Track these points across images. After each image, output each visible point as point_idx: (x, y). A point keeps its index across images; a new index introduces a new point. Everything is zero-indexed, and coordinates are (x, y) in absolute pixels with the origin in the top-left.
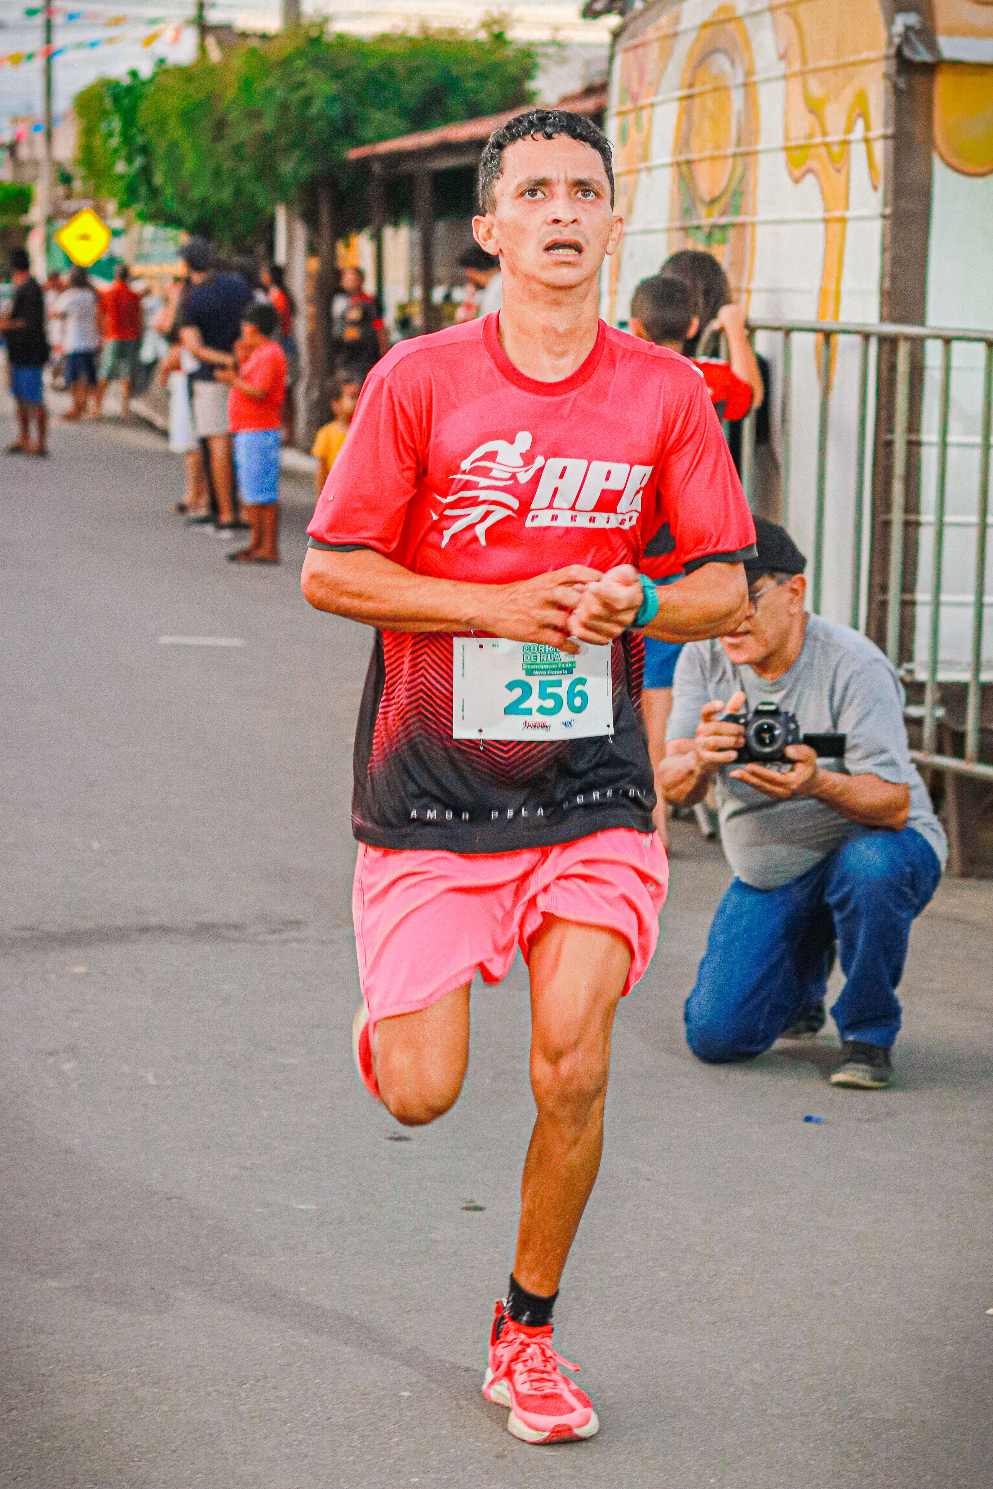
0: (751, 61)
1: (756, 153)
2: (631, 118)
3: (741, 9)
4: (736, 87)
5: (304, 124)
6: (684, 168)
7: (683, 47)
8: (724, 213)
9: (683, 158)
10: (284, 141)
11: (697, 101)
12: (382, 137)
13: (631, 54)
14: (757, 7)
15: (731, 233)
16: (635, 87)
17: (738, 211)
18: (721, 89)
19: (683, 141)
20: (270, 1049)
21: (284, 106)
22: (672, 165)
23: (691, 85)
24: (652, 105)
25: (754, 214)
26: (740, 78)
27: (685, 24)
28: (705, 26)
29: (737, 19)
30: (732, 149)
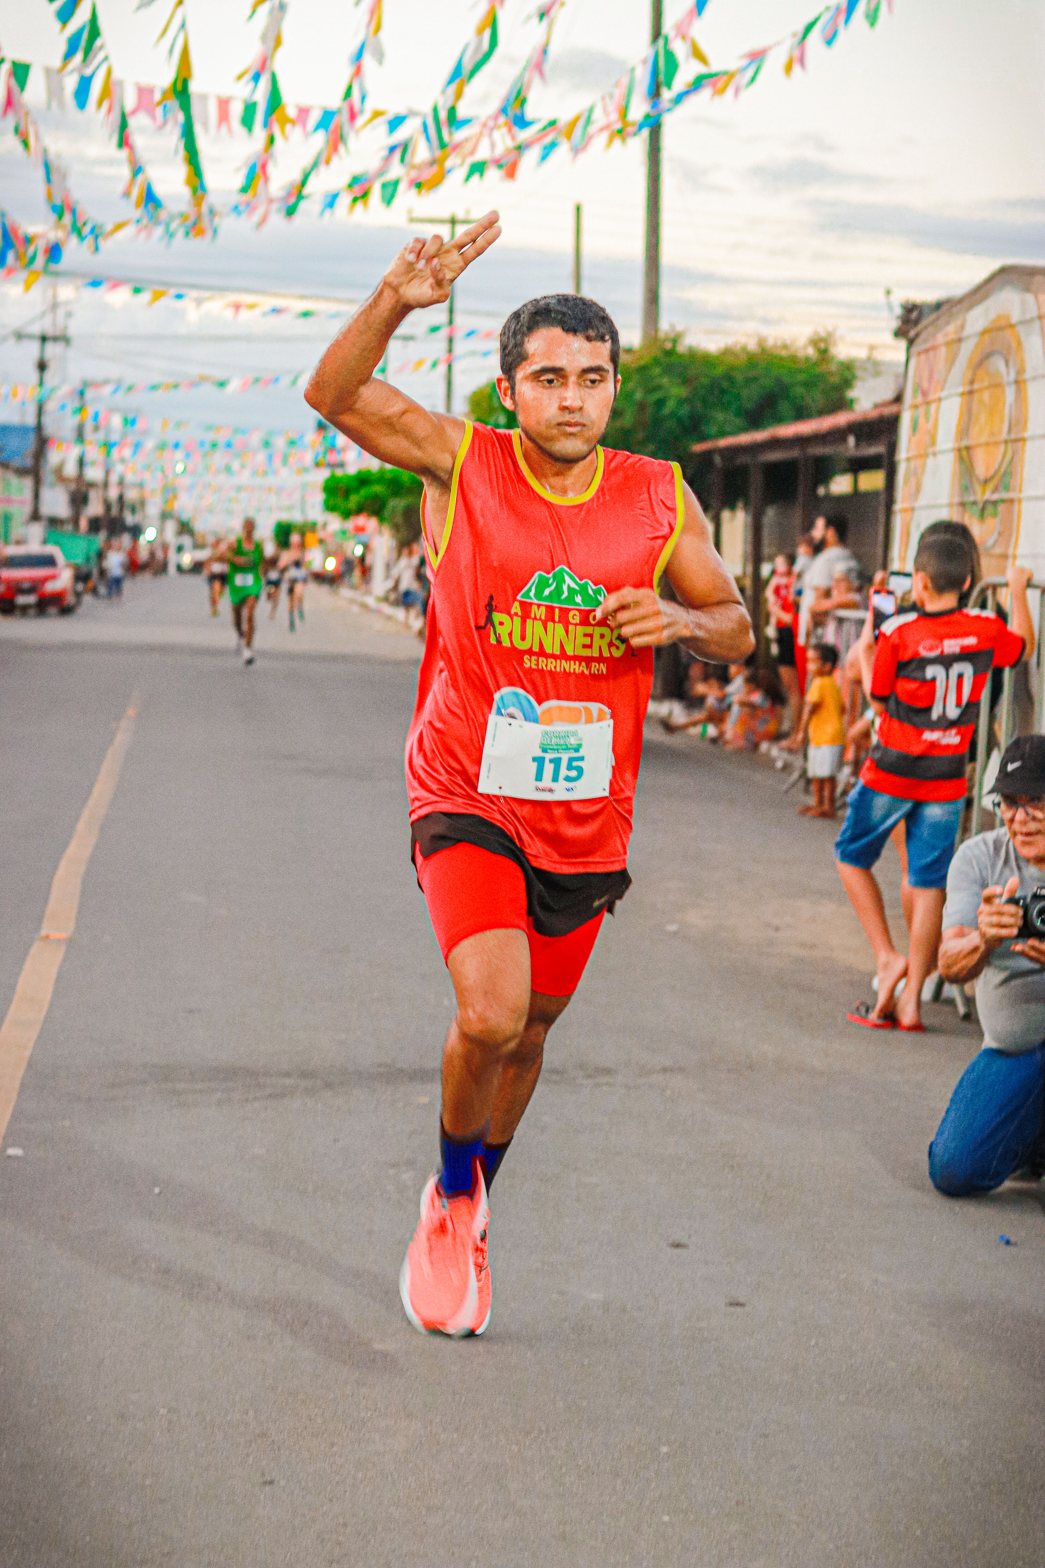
0: (1022, 361)
1: (1023, 440)
2: (921, 411)
3: (1015, 318)
4: (1009, 384)
5: (657, 422)
6: (964, 453)
7: (967, 350)
8: (996, 490)
9: (965, 443)
10: (640, 435)
11: (976, 396)
12: (723, 434)
13: (923, 357)
14: (1028, 317)
15: (1001, 507)
16: (925, 385)
17: (1007, 488)
18: (997, 386)
19: (964, 430)
20: (576, 1169)
21: (642, 407)
22: (953, 450)
23: (972, 382)
24: (939, 400)
25: (1020, 491)
26: (1012, 376)
27: (968, 330)
28: (984, 333)
29: (1011, 326)
30: (1004, 436)
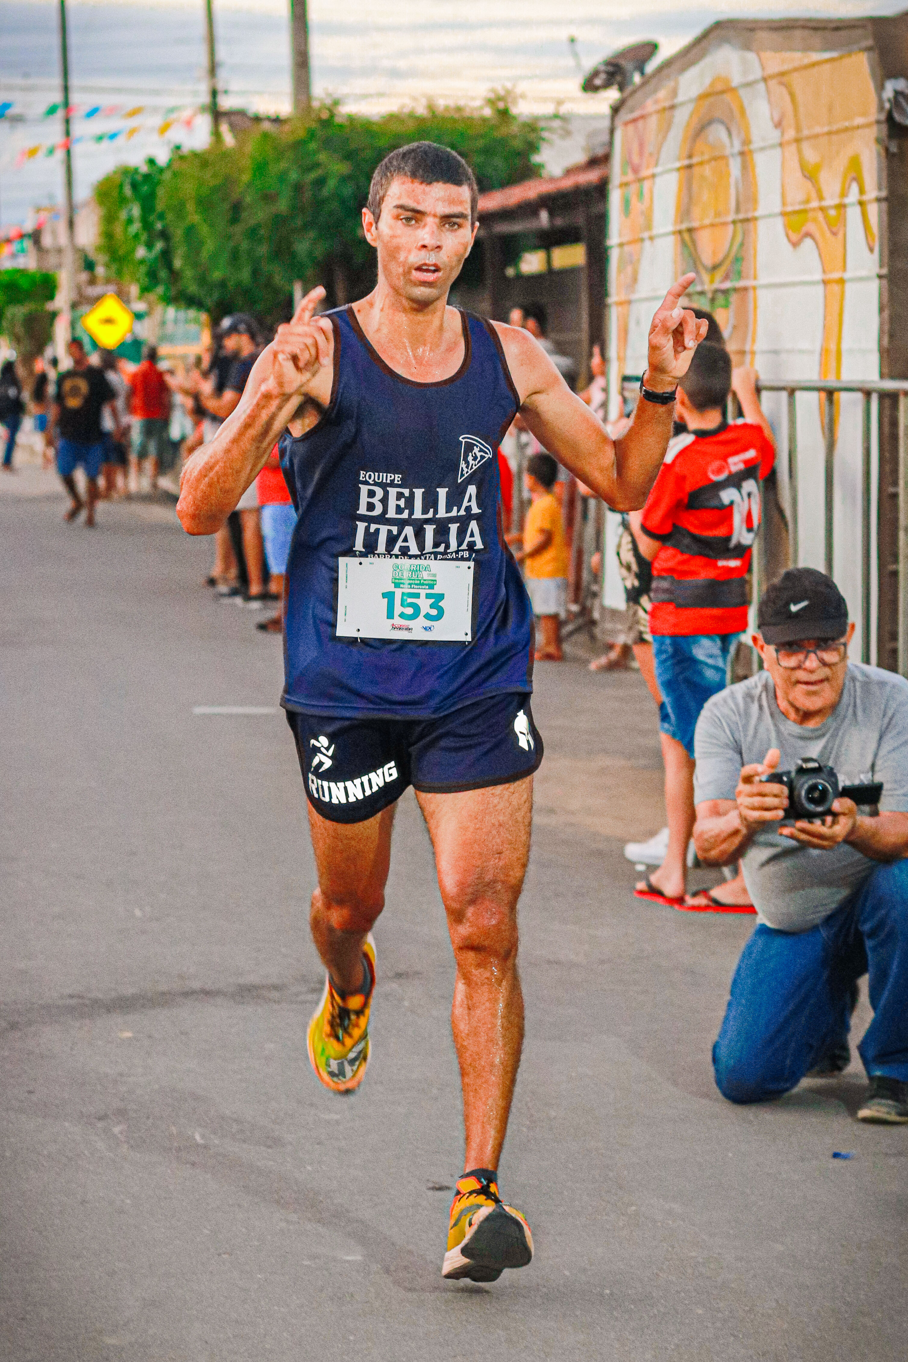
0: (748, 130)
1: (755, 219)
2: (633, 188)
3: (736, 80)
4: (733, 156)
5: (317, 204)
6: (686, 236)
7: (682, 117)
8: (726, 277)
9: (684, 226)
10: (298, 221)
11: (696, 170)
13: (631, 128)
14: (751, 78)
15: (734, 298)
16: (636, 159)
17: (740, 275)
18: (720, 158)
19: (684, 211)
21: (298, 188)
22: (674, 233)
23: (690, 156)
24: (653, 176)
25: (755, 278)
26: (737, 147)
27: (682, 96)
28: (701, 98)
29: (731, 90)
30: (731, 217)
